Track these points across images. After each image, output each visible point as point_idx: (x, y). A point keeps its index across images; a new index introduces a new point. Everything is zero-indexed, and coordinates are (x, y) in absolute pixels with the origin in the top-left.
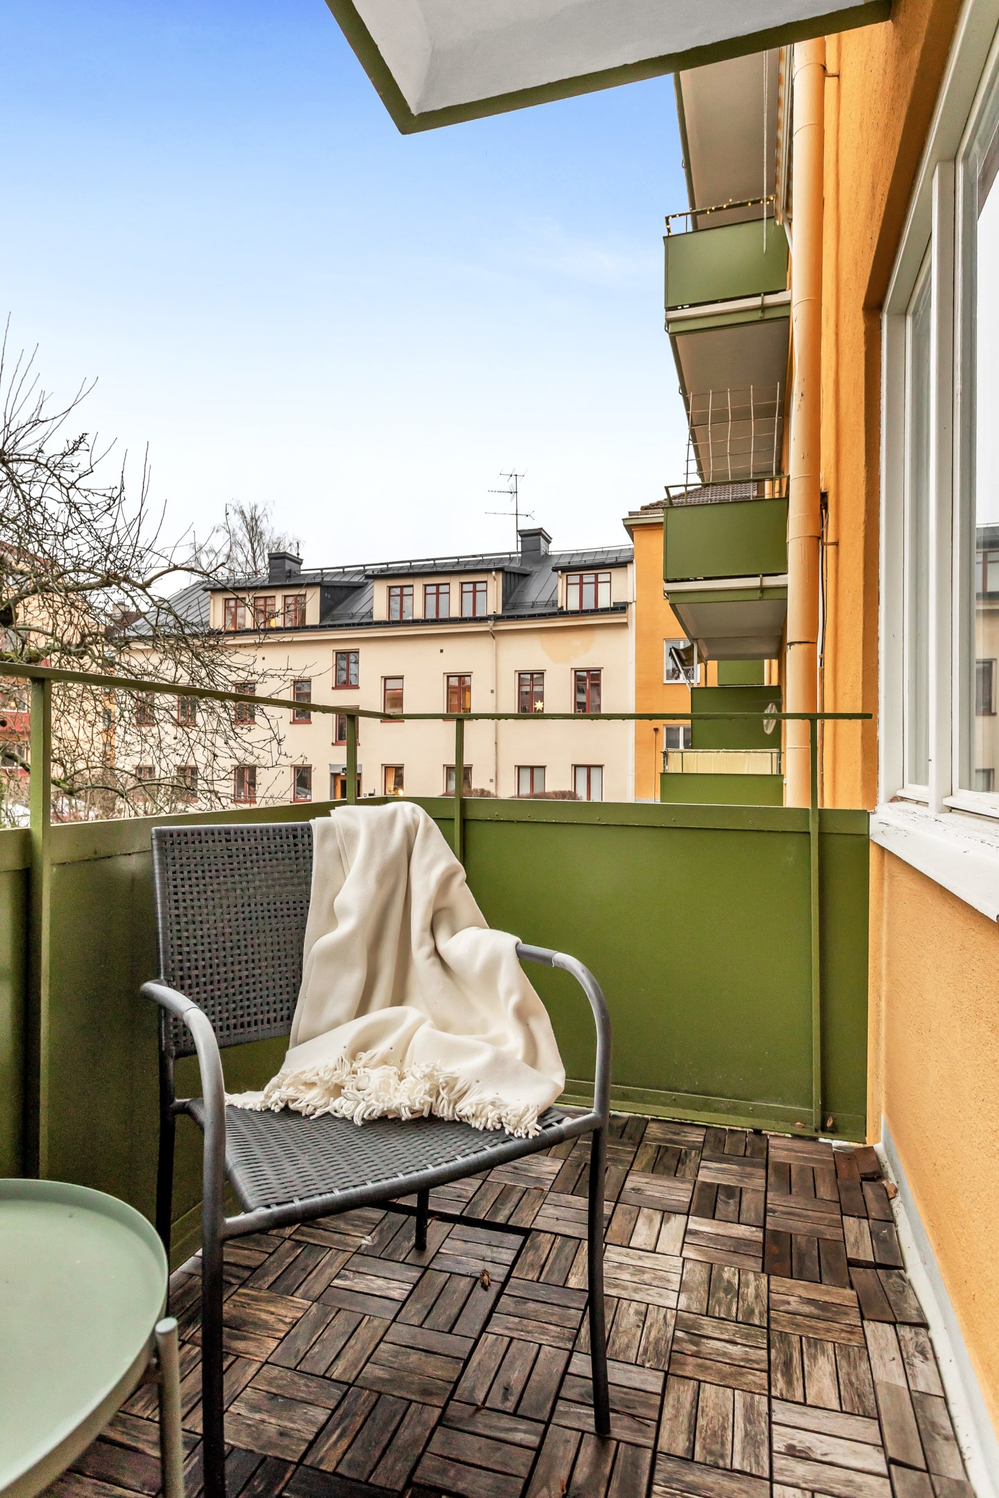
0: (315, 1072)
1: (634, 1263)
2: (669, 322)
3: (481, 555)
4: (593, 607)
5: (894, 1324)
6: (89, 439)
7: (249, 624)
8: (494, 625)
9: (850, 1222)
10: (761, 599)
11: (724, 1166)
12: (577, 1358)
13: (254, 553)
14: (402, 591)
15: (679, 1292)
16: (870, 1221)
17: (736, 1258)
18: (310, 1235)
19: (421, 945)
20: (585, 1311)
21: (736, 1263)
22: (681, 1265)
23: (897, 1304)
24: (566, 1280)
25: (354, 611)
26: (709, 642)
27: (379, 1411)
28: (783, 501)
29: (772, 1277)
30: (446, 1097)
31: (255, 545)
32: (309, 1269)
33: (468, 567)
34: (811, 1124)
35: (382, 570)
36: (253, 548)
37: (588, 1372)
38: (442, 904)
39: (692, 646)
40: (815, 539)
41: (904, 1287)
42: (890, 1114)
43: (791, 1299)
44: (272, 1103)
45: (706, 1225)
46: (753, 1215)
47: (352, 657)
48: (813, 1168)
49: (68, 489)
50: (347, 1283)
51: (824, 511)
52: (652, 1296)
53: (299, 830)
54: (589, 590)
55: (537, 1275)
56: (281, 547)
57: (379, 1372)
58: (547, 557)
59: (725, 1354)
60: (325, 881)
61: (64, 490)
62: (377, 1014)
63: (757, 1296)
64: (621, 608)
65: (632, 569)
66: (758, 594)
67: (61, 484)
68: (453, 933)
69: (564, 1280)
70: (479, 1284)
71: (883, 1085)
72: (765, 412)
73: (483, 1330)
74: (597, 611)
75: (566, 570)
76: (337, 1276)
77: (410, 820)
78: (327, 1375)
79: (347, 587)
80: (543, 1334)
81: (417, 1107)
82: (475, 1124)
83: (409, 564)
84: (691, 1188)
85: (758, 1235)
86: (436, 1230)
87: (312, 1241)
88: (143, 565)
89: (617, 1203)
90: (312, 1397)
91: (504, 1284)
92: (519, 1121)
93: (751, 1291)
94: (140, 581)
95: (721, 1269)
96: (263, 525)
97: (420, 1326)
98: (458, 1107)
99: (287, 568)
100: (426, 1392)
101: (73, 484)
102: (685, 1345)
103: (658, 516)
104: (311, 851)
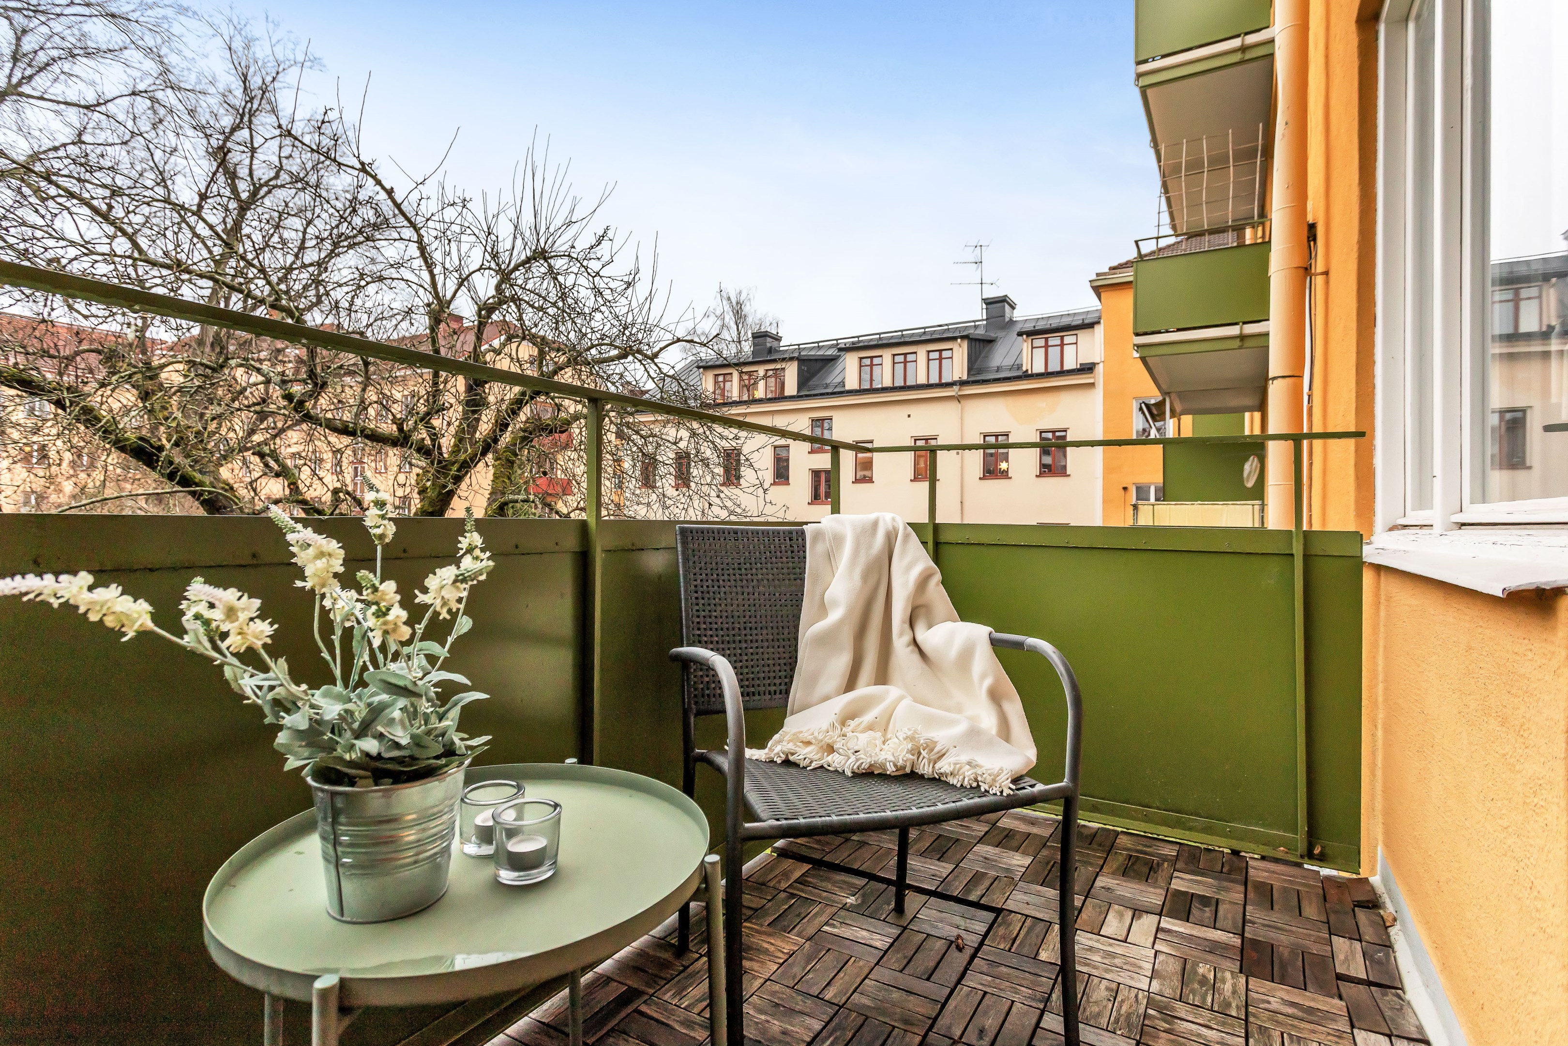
0: (810, 732)
1: (1105, 948)
2: (1139, 76)
3: (946, 325)
4: (1059, 369)
5: (1390, 1036)
6: (610, 234)
7: (735, 395)
8: (959, 390)
9: (1339, 943)
10: (1240, 348)
11: (1199, 878)
12: (1047, 1017)
13: (739, 334)
14: (872, 361)
15: (1151, 978)
16: (1363, 943)
17: (1209, 957)
18: (802, 891)
19: (901, 635)
20: (1056, 980)
21: (1213, 962)
22: (1153, 955)
23: (1393, 1020)
24: (1037, 953)
25: (828, 382)
26: (1182, 395)
27: (865, 1029)
28: (1266, 244)
29: (1251, 979)
30: (926, 756)
31: (740, 326)
32: (803, 915)
33: (934, 336)
34: (1296, 850)
35: (853, 343)
36: (738, 329)
37: (1061, 1029)
38: (920, 602)
39: (1164, 401)
40: (1302, 271)
41: (1402, 1006)
42: (1387, 845)
43: (1272, 999)
44: (775, 755)
45: (1181, 926)
46: (1230, 922)
47: (826, 425)
48: (1298, 891)
49: (593, 277)
50: (836, 930)
51: (1312, 243)
52: (1123, 978)
53: (794, 534)
54: (1054, 352)
55: (1009, 946)
56: (762, 327)
57: (865, 1001)
58: (1012, 322)
59: (1199, 1035)
60: (816, 579)
61: (591, 279)
62: (864, 690)
63: (1234, 992)
64: (1088, 368)
65: (1099, 330)
66: (1237, 343)
67: (589, 274)
68: (930, 626)
69: (1035, 953)
70: (953, 946)
71: (1380, 816)
72: (1245, 155)
73: (959, 982)
74: (1062, 373)
75: (1032, 334)
76: (826, 924)
77: (890, 528)
78: (821, 996)
79: (822, 360)
80: (1016, 993)
81: (900, 763)
82: (953, 781)
83: (878, 336)
84: (1164, 893)
85: (1237, 941)
86: (912, 901)
87: (804, 895)
88: (652, 340)
89: (1086, 897)
90: (808, 1010)
91: (977, 950)
92: (994, 780)
93: (1228, 987)
94: (649, 353)
95: (1195, 965)
96: (746, 309)
97: (901, 971)
98: (937, 766)
99: (768, 345)
100: (906, 1022)
101: (598, 274)
102: (1157, 1022)
103: (1127, 275)
104: (804, 552)
